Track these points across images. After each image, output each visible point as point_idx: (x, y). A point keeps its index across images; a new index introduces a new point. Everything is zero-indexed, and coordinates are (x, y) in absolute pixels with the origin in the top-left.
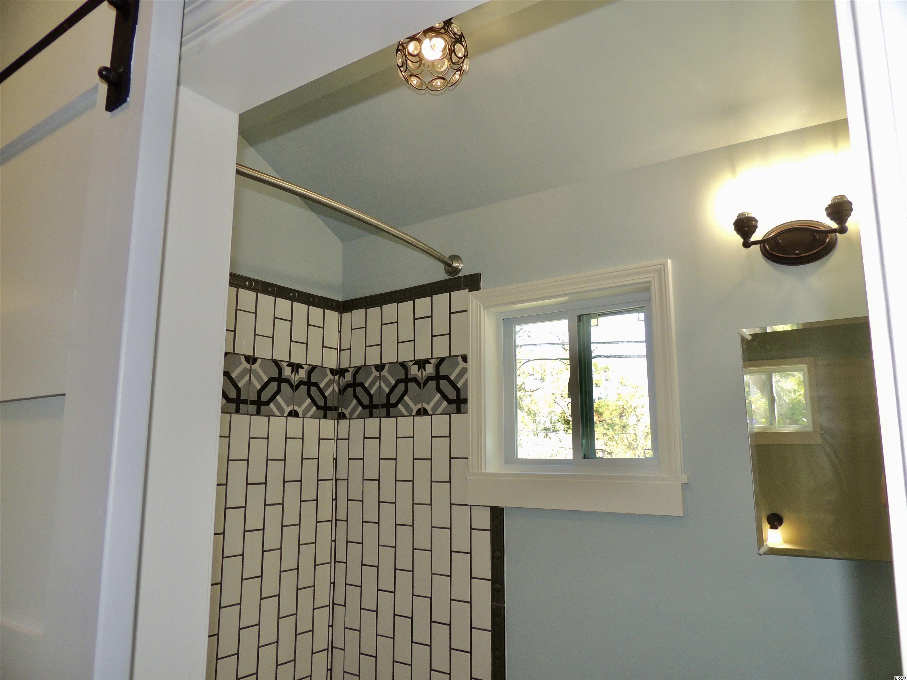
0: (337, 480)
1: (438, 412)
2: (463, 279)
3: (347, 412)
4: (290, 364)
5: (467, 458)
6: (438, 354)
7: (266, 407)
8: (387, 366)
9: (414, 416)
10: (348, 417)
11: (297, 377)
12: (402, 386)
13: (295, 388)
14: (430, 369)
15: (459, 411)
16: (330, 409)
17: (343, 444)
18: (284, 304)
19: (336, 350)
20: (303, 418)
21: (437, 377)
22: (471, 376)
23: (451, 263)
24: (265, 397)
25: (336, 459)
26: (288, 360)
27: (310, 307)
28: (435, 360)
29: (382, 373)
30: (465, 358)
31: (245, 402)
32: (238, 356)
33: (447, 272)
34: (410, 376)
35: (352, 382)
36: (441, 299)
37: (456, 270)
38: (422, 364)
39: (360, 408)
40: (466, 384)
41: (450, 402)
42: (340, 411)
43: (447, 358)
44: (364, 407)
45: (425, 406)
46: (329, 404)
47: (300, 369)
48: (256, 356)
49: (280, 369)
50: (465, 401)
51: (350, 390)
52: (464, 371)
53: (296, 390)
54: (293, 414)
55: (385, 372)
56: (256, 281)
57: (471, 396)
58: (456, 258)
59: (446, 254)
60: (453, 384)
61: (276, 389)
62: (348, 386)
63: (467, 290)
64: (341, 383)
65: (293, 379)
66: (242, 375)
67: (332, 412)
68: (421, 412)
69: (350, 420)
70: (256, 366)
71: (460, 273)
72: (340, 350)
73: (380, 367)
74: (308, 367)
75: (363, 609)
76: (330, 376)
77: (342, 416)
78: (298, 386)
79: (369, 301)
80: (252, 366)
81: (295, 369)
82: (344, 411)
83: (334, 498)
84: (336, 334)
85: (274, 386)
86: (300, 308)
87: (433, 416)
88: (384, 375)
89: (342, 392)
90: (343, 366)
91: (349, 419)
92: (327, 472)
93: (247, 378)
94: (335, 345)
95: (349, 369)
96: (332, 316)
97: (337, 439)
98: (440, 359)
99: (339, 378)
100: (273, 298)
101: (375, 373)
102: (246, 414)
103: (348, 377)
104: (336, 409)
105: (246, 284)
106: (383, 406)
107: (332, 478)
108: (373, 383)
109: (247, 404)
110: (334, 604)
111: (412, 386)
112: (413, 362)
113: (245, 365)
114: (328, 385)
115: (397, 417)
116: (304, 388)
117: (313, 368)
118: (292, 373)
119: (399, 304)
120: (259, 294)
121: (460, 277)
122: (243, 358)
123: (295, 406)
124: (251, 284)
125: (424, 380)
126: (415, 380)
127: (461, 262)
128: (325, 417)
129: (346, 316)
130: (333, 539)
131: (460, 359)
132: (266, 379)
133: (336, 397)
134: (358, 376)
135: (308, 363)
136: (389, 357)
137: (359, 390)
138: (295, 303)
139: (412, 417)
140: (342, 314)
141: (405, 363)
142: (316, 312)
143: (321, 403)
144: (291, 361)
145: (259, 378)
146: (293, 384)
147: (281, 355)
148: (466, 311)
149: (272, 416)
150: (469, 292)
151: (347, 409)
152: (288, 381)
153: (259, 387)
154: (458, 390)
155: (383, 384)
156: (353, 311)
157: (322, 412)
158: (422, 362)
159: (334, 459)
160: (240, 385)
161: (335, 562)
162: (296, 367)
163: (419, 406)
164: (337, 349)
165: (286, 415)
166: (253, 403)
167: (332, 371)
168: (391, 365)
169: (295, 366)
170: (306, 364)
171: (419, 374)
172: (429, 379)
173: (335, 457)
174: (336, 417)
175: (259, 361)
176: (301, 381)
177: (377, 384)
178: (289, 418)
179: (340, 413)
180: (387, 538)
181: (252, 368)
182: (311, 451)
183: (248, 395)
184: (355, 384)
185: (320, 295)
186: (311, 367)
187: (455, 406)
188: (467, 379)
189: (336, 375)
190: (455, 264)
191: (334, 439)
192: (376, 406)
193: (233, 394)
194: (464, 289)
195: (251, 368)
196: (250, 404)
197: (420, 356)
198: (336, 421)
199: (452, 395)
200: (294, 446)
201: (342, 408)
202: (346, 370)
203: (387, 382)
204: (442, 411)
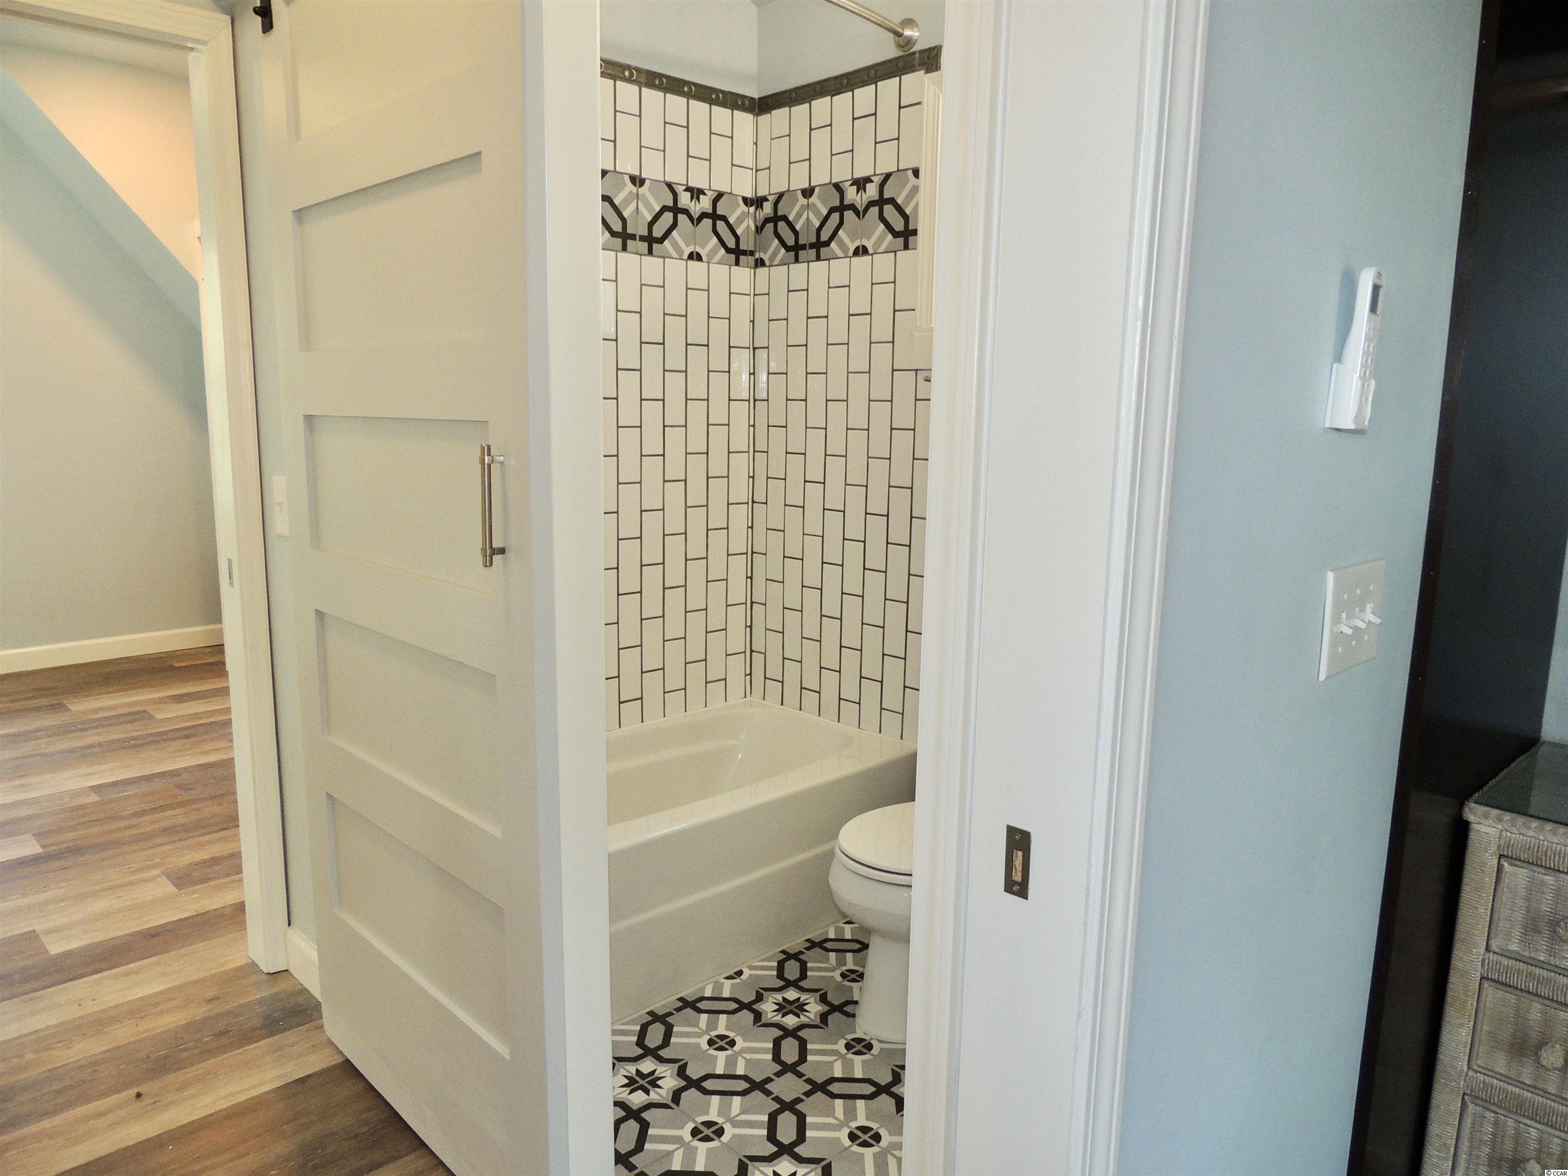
0: (754, 349)
1: (881, 250)
2: (917, 55)
3: (766, 258)
4: (689, 189)
5: (914, 310)
6: (883, 169)
7: (660, 245)
8: (817, 189)
9: (850, 257)
10: (767, 263)
11: (698, 207)
12: (835, 217)
13: (696, 221)
14: (872, 191)
15: (906, 247)
16: (744, 253)
17: (761, 301)
18: (676, 102)
19: (751, 171)
20: (709, 263)
21: (881, 202)
22: (922, 197)
23: (902, 31)
24: (658, 232)
25: (753, 322)
26: (685, 183)
27: (713, 106)
28: (879, 177)
29: (811, 200)
30: (916, 173)
31: (633, 237)
32: (621, 175)
33: (899, 46)
34: (845, 203)
35: (772, 215)
36: (888, 86)
37: (910, 42)
38: (861, 184)
39: (783, 250)
40: (916, 209)
41: (896, 234)
42: (757, 256)
43: (894, 174)
44: (788, 249)
45: (865, 242)
46: (743, 247)
47: (701, 196)
48: (643, 176)
49: (675, 195)
50: (915, 232)
51: (770, 226)
52: (915, 189)
53: (697, 224)
54: (695, 256)
55: (814, 199)
56: (638, 70)
57: (922, 225)
58: (909, 22)
59: (895, 20)
60: (900, 210)
61: (671, 221)
62: (767, 220)
63: (923, 72)
64: (758, 218)
65: (693, 208)
66: (627, 201)
67: (746, 257)
68: (861, 251)
69: (771, 268)
70: (644, 190)
71: (915, 46)
72: (757, 171)
73: (808, 193)
74: (713, 194)
75: (788, 505)
76: (743, 208)
77: (760, 263)
78: (700, 219)
79: (794, 94)
80: (640, 189)
81: (695, 195)
82: (762, 255)
83: (752, 372)
84: (750, 148)
85: (668, 217)
86: (699, 108)
87: (874, 256)
88: (813, 203)
89: (759, 230)
90: (760, 194)
91: (771, 266)
92: (742, 336)
93: (633, 206)
94: (750, 163)
95: (768, 197)
96: (744, 119)
97: (755, 295)
98: (884, 175)
99: (756, 209)
100: (662, 94)
101: (803, 201)
102: (635, 253)
103: (768, 208)
104: (752, 253)
105: (624, 75)
106: (812, 246)
107: (748, 346)
108: (799, 215)
109: (635, 239)
110: (753, 502)
111: (849, 215)
112: (850, 182)
113: (630, 187)
114: (740, 220)
115: (829, 260)
116: (707, 222)
117: (720, 195)
118: (691, 200)
119: (834, 98)
120: (643, 89)
121: (914, 53)
122: (627, 178)
123: (696, 246)
124: (631, 75)
125: (863, 207)
126: (852, 207)
127: (916, 29)
128: (737, 263)
129: (764, 119)
130: (752, 423)
131: (910, 173)
132: (658, 209)
133: (752, 237)
134: (780, 205)
135: (712, 188)
136: (821, 177)
137: (782, 225)
138: (691, 101)
139: (849, 259)
140: (758, 118)
141: (840, 184)
142: (721, 113)
143: (731, 244)
144: (689, 185)
145: (648, 206)
146: (693, 216)
147: (677, 176)
148: (919, 103)
149: (667, 258)
150: (926, 73)
151: (765, 253)
152: (686, 212)
153: (649, 218)
154: (906, 217)
155: (812, 216)
156: (773, 112)
157: (733, 256)
158: (862, 181)
159: (751, 321)
160: (626, 214)
161: (755, 451)
162: (695, 193)
163: (857, 243)
164: (752, 169)
165: (686, 258)
166: (643, 239)
167: (745, 200)
168: (821, 187)
169: (695, 191)
170: (710, 189)
171: (858, 198)
172: (871, 204)
173: (752, 319)
174: (753, 264)
175: (647, 183)
176: (703, 213)
177: (805, 216)
178: (690, 262)
179: (757, 260)
180: (816, 419)
181: (640, 193)
182: (719, 308)
183: (637, 228)
184: (776, 218)
185: (726, 89)
186: (716, 194)
187: (901, 240)
188: (918, 202)
189: (751, 206)
190: (908, 33)
191: (749, 295)
192: (803, 247)
193: (617, 226)
194: (919, 70)
195: (638, 192)
196: (640, 241)
197: (858, 175)
198: (752, 270)
199: (899, 226)
200: (698, 300)
201: (759, 252)
202: (765, 199)
203: (817, 212)
204: (886, 249)
